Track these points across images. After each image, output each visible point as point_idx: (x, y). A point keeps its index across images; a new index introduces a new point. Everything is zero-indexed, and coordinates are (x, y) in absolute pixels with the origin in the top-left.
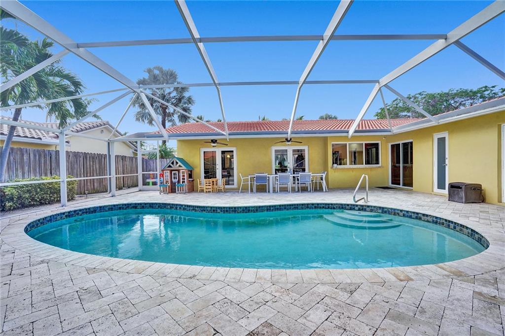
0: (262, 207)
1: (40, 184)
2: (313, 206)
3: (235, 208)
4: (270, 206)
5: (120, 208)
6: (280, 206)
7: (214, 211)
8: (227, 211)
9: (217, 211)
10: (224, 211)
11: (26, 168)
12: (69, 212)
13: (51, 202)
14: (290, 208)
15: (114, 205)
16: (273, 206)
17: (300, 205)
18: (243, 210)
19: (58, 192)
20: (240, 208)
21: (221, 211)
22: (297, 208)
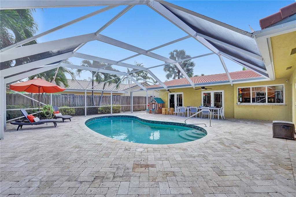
0: (159, 122)
1: (107, 107)
2: (183, 125)
4: (162, 122)
5: (124, 117)
6: (167, 122)
11: (107, 102)
12: (109, 116)
13: (108, 113)
14: (172, 124)
15: (123, 116)
16: (164, 122)
17: (177, 123)
18: (152, 122)
19: (110, 109)
20: (151, 121)
22: (175, 125)
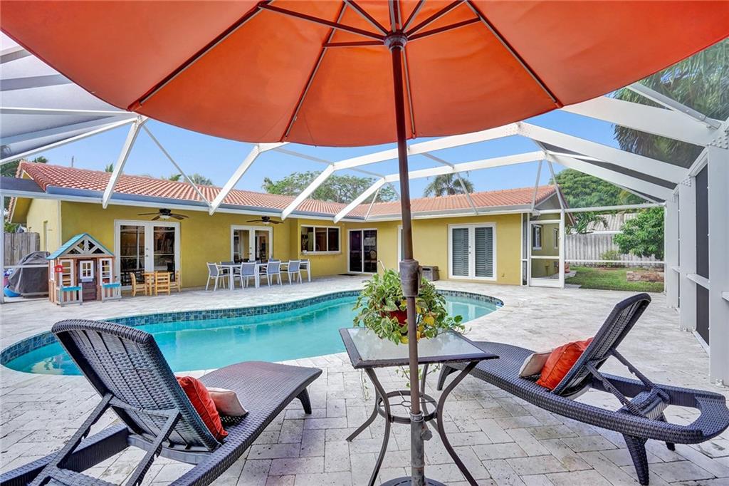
3: (284, 304)
7: (259, 312)
8: (276, 310)
9: (262, 311)
10: (272, 310)
21: (269, 311)
